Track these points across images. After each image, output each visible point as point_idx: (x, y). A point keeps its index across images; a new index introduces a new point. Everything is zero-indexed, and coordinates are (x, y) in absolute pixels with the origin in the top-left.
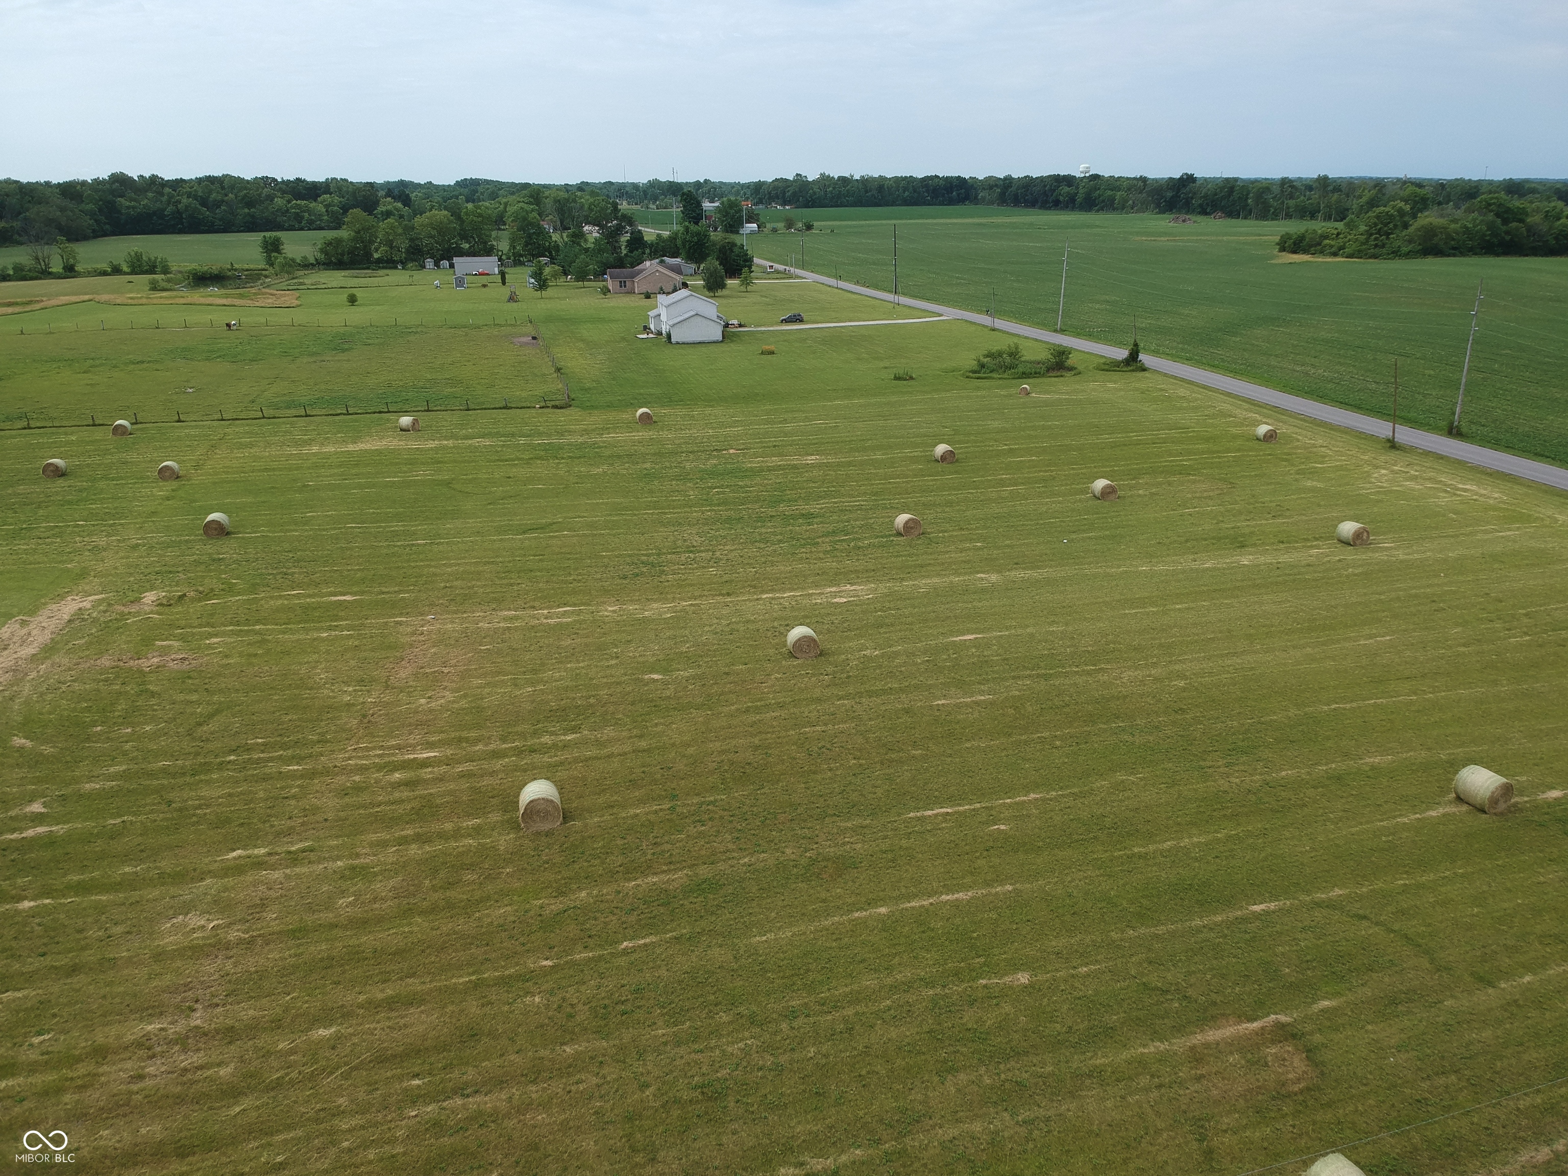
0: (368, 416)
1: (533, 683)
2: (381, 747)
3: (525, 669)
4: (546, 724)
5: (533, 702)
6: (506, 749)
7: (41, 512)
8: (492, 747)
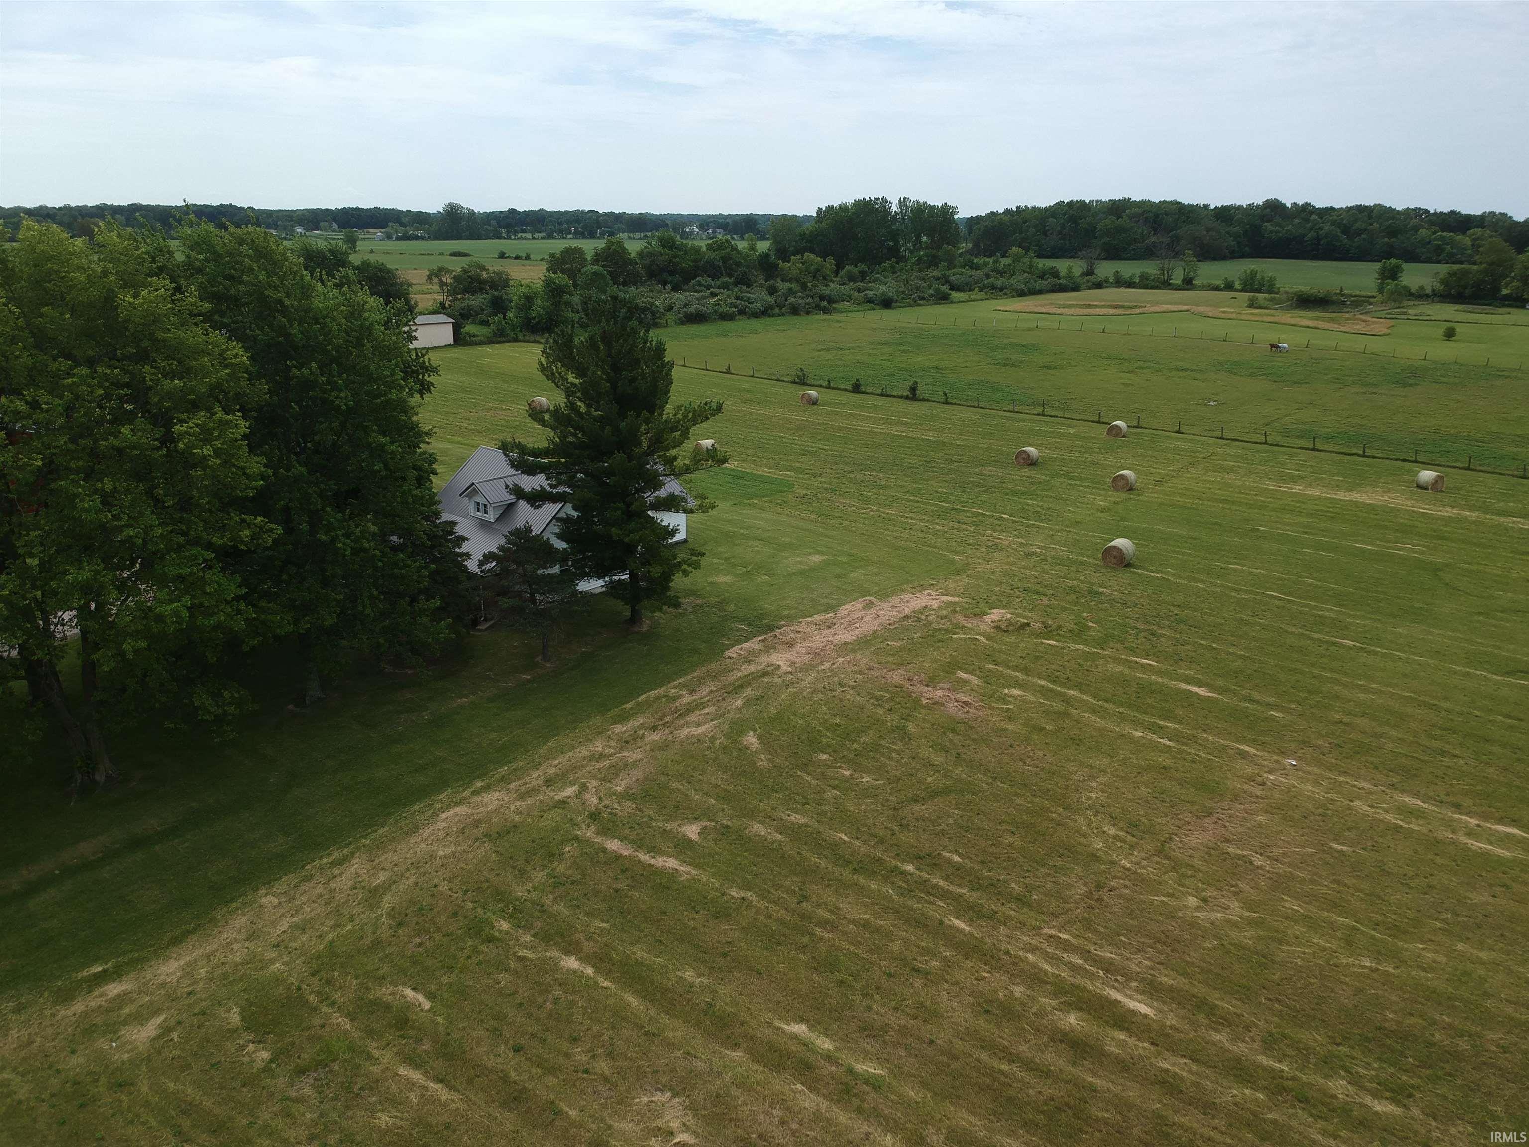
0: (1387, 462)
1: (1378, 955)
2: (1086, 954)
3: (1380, 918)
4: (1356, 1053)
5: (1359, 991)
6: (1260, 1066)
7: (984, 497)
8: (1240, 1049)
